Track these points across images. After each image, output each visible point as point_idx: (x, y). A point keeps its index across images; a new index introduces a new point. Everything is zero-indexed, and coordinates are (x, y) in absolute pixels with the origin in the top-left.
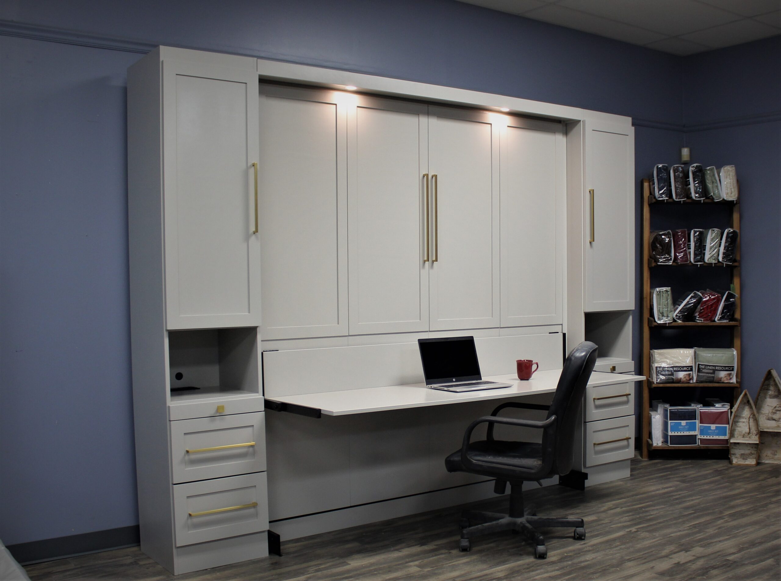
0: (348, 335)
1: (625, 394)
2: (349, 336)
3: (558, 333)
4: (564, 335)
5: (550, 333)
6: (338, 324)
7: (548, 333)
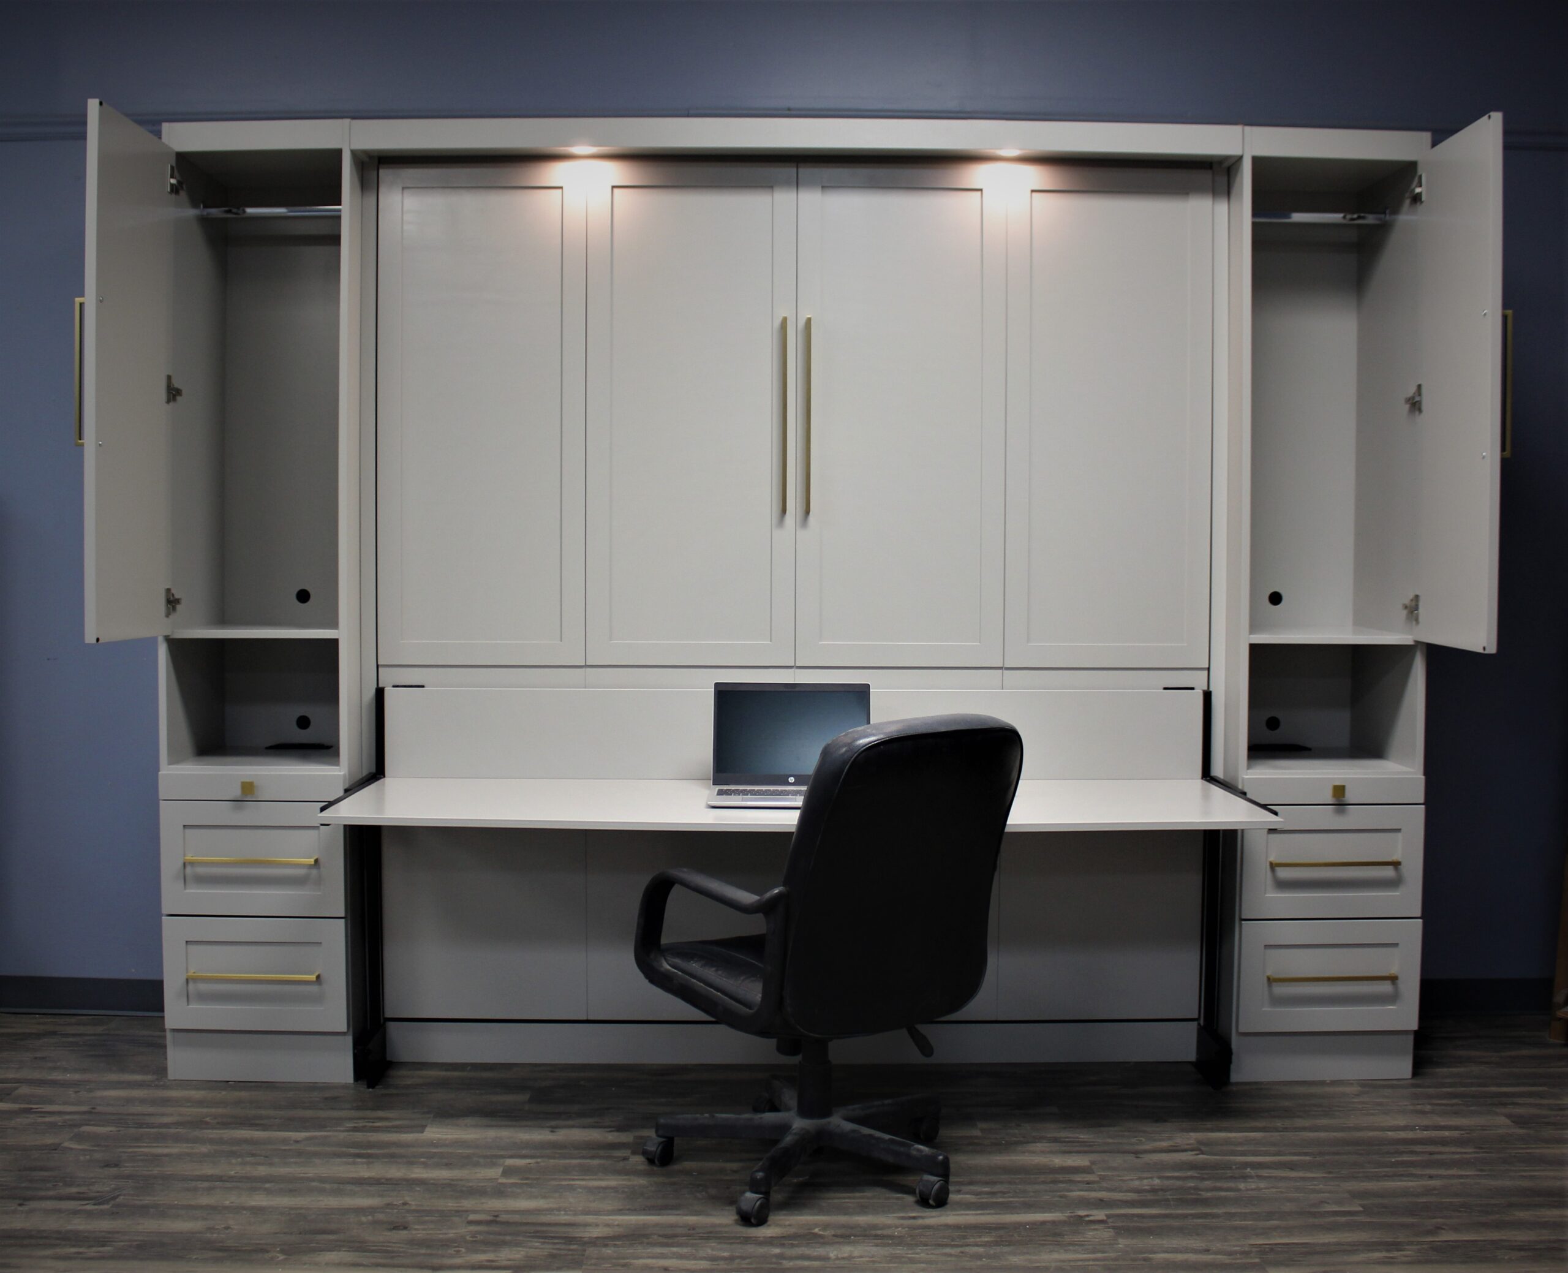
0: (584, 664)
1: (1389, 860)
2: (586, 666)
3: (1193, 689)
4: (1207, 696)
5: (1165, 689)
6: (561, 641)
7: (1162, 688)
